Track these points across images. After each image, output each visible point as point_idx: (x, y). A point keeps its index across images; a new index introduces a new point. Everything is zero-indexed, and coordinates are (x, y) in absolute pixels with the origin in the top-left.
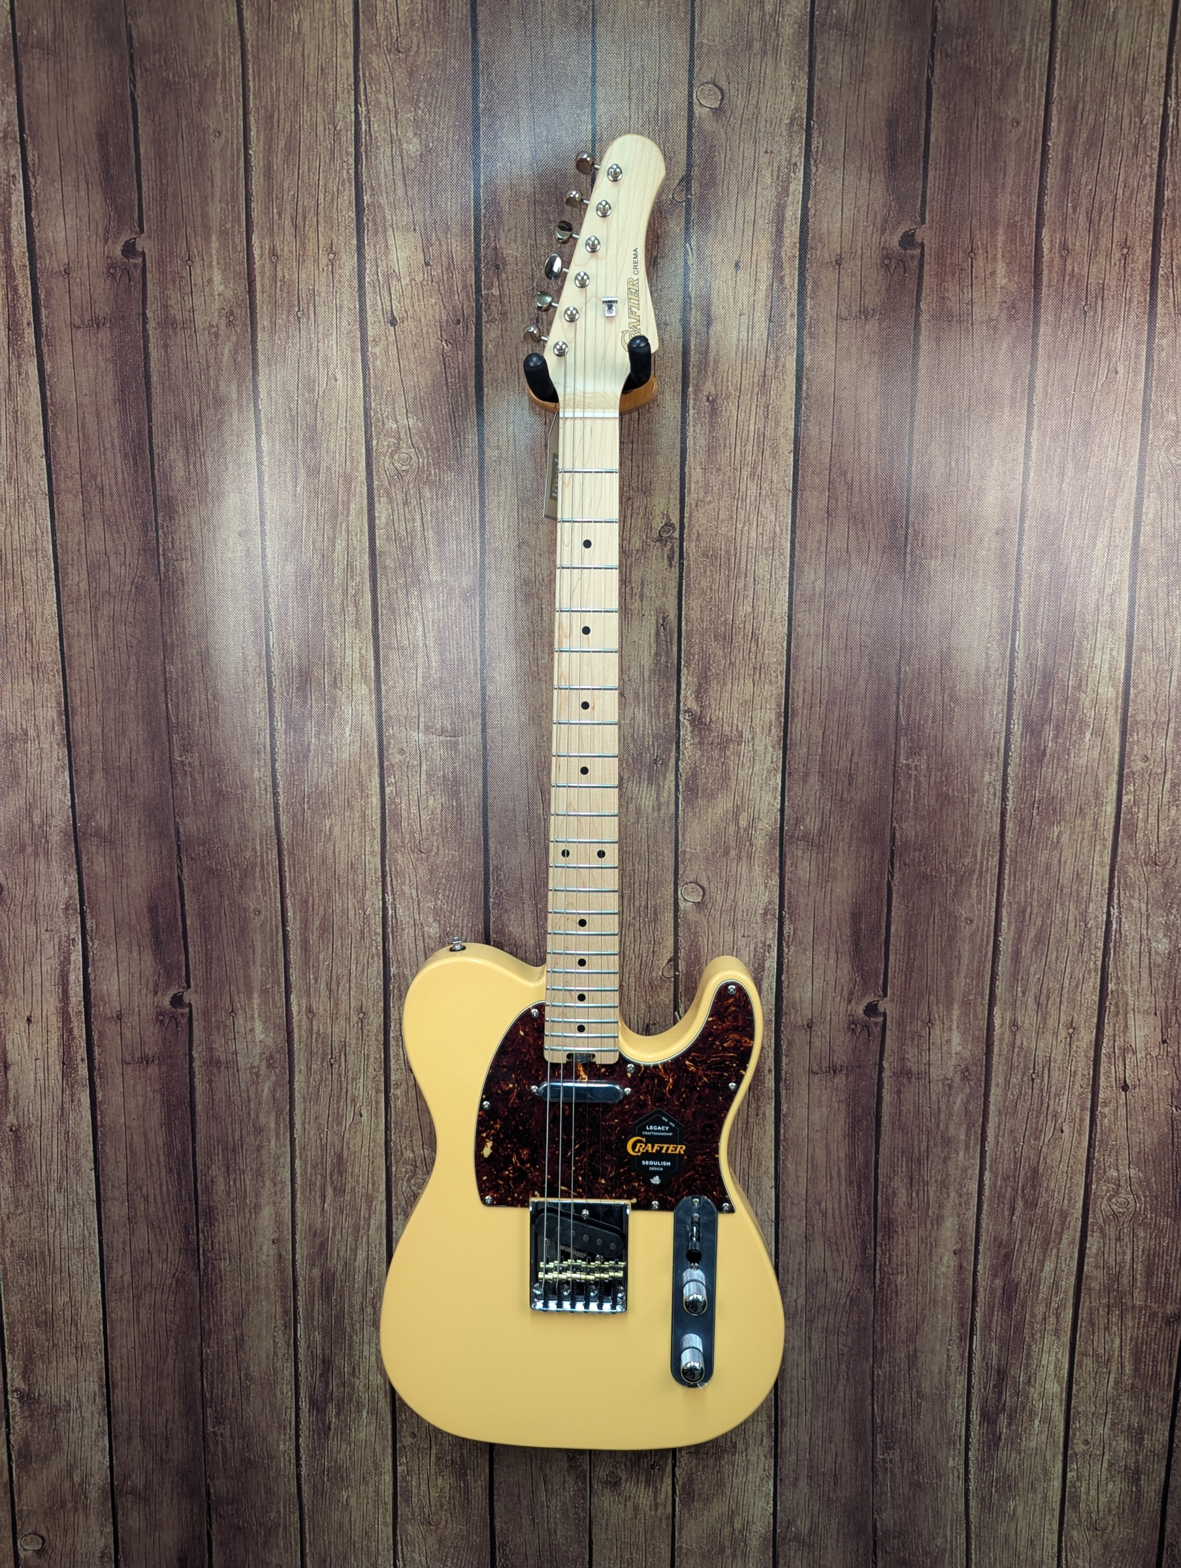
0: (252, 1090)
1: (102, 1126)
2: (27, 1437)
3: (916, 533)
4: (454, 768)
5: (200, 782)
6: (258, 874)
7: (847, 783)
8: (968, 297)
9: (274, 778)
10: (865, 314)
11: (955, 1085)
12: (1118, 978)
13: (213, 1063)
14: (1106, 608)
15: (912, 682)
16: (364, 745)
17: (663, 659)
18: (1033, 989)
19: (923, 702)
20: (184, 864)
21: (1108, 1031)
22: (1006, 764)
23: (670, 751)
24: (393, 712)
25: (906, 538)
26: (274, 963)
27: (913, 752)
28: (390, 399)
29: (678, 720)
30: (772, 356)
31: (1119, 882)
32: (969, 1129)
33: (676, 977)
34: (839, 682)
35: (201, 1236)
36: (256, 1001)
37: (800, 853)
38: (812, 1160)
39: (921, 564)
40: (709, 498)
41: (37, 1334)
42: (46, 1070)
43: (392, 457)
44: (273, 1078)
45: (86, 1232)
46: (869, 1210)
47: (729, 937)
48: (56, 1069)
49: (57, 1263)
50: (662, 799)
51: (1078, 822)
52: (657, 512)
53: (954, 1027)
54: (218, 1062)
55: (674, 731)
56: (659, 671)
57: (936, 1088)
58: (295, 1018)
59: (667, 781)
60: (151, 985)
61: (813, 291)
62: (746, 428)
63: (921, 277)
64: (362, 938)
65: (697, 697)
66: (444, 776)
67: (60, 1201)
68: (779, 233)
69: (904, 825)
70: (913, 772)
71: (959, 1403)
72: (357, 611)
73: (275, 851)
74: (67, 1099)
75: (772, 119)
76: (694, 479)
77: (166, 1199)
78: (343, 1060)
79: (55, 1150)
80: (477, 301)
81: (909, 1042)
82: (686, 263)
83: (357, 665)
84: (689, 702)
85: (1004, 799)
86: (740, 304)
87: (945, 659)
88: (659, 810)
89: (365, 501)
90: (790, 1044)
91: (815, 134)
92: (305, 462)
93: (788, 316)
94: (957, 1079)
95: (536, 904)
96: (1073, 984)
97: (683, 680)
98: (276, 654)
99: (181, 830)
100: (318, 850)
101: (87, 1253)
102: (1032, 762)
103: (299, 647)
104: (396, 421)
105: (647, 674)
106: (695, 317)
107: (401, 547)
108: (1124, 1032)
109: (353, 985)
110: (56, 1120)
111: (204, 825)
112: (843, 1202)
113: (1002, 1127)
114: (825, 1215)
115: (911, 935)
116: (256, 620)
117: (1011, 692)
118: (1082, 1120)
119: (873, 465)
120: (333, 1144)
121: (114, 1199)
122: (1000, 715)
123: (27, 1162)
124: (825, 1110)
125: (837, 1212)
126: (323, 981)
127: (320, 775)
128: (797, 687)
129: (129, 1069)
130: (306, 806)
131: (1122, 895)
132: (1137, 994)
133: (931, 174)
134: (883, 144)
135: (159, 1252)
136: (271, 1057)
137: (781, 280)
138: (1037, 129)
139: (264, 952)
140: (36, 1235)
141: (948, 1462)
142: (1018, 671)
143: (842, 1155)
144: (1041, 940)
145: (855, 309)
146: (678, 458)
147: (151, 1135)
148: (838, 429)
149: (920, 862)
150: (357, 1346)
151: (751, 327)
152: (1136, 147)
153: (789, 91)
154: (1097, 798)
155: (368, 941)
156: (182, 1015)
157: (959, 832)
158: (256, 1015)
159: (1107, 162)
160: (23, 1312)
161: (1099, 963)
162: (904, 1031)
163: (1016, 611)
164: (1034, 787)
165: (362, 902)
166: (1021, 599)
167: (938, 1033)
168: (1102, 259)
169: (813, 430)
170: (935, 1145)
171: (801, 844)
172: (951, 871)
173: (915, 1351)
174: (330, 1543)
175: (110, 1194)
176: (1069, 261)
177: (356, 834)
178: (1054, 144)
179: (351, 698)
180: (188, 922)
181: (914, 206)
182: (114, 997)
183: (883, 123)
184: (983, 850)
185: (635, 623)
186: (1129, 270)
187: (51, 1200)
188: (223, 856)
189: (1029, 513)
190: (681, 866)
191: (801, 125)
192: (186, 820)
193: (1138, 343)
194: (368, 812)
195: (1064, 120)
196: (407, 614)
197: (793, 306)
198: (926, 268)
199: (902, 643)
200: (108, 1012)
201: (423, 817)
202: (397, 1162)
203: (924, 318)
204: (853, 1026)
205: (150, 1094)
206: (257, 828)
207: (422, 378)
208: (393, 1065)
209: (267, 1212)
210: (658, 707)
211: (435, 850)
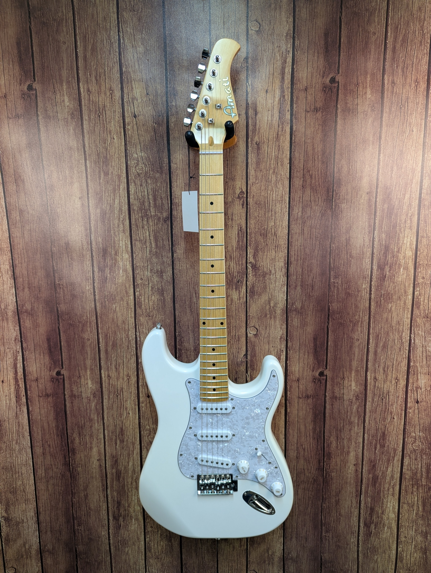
0: (88, 405)
1: (32, 420)
2: (8, 533)
3: (337, 194)
4: (162, 285)
5: (66, 291)
6: (88, 325)
7: (311, 289)
8: (356, 103)
9: (94, 289)
10: (316, 110)
11: (353, 402)
12: (414, 361)
13: (73, 396)
14: (409, 222)
15: (335, 251)
16: (127, 277)
17: (241, 243)
18: (382, 365)
19: (339, 258)
20: (60, 322)
21: (411, 381)
22: (371, 281)
23: (244, 278)
24: (138, 264)
25: (333, 196)
26: (95, 359)
27: (336, 277)
28: (134, 146)
29: (247, 266)
30: (281, 127)
31: (414, 325)
32: (359, 418)
33: (247, 361)
34: (307, 251)
35: (70, 459)
36: (88, 373)
37: (294, 316)
38: (299, 429)
39: (338, 205)
40: (257, 182)
41: (10, 496)
42: (10, 400)
43: (135, 168)
44: (96, 401)
45: (27, 458)
46: (321, 448)
47: (267, 347)
48: (14, 399)
49: (17, 470)
50: (241, 296)
51: (398, 302)
52: (238, 187)
53: (353, 380)
54: (75, 396)
55: (245, 270)
56: (239, 247)
57: (346, 403)
58: (103, 379)
59: (243, 289)
60: (48, 368)
61: (296, 101)
62: (271, 154)
63: (338, 95)
64: (128, 348)
65: (254, 257)
66: (158, 288)
67: (17, 448)
68: (283, 78)
69: (333, 305)
70: (336, 285)
71: (355, 519)
72: (124, 226)
73: (95, 317)
74: (18, 410)
75: (279, 34)
76: (251, 174)
77: (57, 446)
78: (122, 394)
79: (14, 429)
80: (167, 107)
81: (336, 386)
82: (247, 91)
83: (124, 247)
84: (251, 259)
85: (370, 294)
86: (268, 106)
87: (348, 241)
88: (240, 300)
89: (126, 185)
90: (291, 387)
91: (296, 39)
92: (103, 170)
93: (287, 111)
94: (354, 399)
95: (194, 335)
96: (397, 363)
97: (248, 251)
98: (94, 243)
99: (59, 309)
100: (111, 316)
101: (28, 466)
102: (381, 280)
103: (102, 240)
104: (137, 154)
105: (234, 249)
106: (251, 112)
107: (140, 202)
108: (417, 381)
109: (125, 366)
110: (14, 418)
111: (68, 307)
112: (311, 445)
113: (371, 417)
114: (304, 450)
115: (336, 345)
116: (86, 230)
117: (373, 253)
118: (401, 414)
119: (320, 168)
120: (119, 425)
121: (37, 446)
122: (369, 263)
123: (4, 434)
124: (304, 412)
125: (309, 449)
126: (114, 365)
127: (111, 288)
128: (292, 253)
129: (41, 399)
130: (106, 300)
131: (415, 330)
132: (422, 367)
133: (341, 54)
134: (323, 42)
135: (55, 465)
136: (95, 393)
137: (284, 96)
138: (382, 36)
139: (91, 354)
140: (9, 460)
141: (351, 540)
142: (375, 246)
143: (311, 428)
144: (385, 346)
145: (312, 108)
146: (245, 166)
147: (50, 423)
148: (306, 154)
149: (339, 318)
150: (130, 497)
151: (272, 116)
152: (421, 42)
153: (286, 23)
154: (405, 293)
155: (130, 350)
156: (61, 378)
157: (354, 306)
158: (89, 378)
159: (410, 48)
160: (5, 488)
161: (407, 355)
162: (334, 382)
163: (375, 223)
164: (381, 289)
165: (128, 335)
166: (377, 219)
167: (347, 382)
168: (407, 87)
169: (297, 155)
170: (346, 424)
171: (294, 313)
172: (351, 321)
173: (339, 499)
174: (122, 567)
175: (36, 445)
176: (395, 88)
177: (125, 310)
178: (389, 42)
179: (122, 259)
180: (62, 344)
181: (335, 67)
182: (35, 372)
183: (323, 35)
184: (362, 313)
185: (230, 230)
186: (418, 91)
187: (14, 447)
188: (75, 319)
189: (380, 186)
190: (248, 321)
191: (291, 36)
192: (61, 306)
193: (421, 120)
194: (129, 302)
195: (393, 32)
196: (143, 227)
197: (288, 107)
198: (340, 91)
199: (332, 236)
200: (33, 378)
201: (150, 303)
202: (143, 430)
203: (339, 111)
204: (314, 380)
205: (49, 408)
206: (88, 308)
207: (147, 138)
208: (141, 395)
209: (95, 450)
210: (239, 261)
211: (155, 316)
